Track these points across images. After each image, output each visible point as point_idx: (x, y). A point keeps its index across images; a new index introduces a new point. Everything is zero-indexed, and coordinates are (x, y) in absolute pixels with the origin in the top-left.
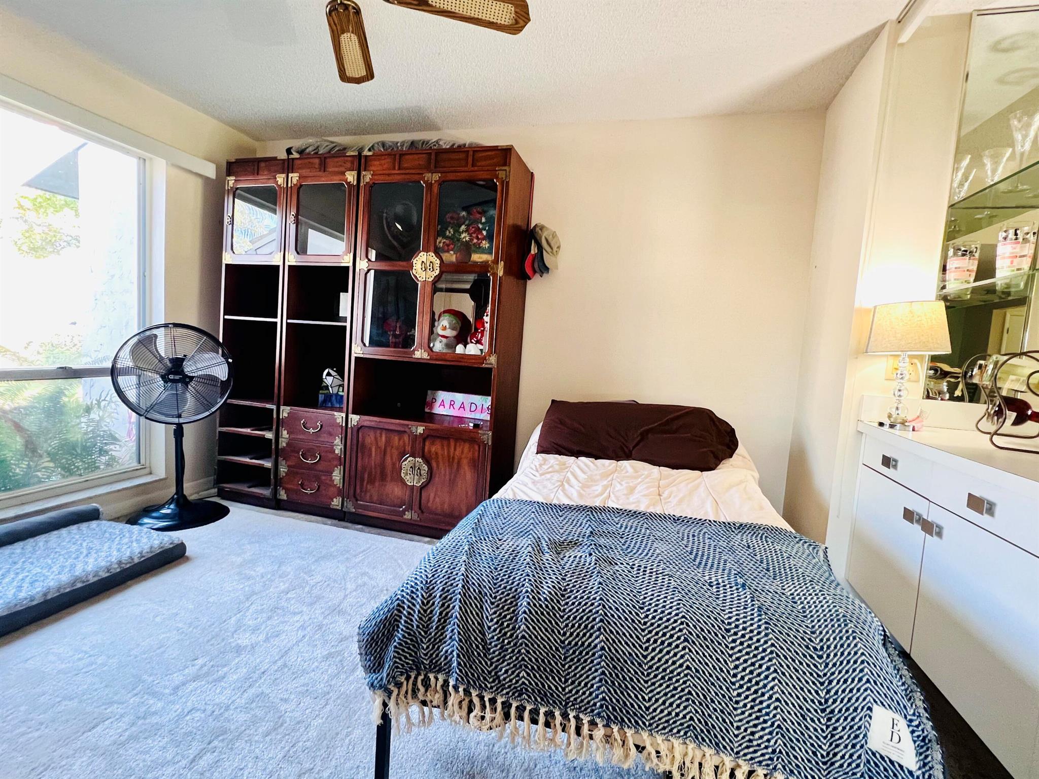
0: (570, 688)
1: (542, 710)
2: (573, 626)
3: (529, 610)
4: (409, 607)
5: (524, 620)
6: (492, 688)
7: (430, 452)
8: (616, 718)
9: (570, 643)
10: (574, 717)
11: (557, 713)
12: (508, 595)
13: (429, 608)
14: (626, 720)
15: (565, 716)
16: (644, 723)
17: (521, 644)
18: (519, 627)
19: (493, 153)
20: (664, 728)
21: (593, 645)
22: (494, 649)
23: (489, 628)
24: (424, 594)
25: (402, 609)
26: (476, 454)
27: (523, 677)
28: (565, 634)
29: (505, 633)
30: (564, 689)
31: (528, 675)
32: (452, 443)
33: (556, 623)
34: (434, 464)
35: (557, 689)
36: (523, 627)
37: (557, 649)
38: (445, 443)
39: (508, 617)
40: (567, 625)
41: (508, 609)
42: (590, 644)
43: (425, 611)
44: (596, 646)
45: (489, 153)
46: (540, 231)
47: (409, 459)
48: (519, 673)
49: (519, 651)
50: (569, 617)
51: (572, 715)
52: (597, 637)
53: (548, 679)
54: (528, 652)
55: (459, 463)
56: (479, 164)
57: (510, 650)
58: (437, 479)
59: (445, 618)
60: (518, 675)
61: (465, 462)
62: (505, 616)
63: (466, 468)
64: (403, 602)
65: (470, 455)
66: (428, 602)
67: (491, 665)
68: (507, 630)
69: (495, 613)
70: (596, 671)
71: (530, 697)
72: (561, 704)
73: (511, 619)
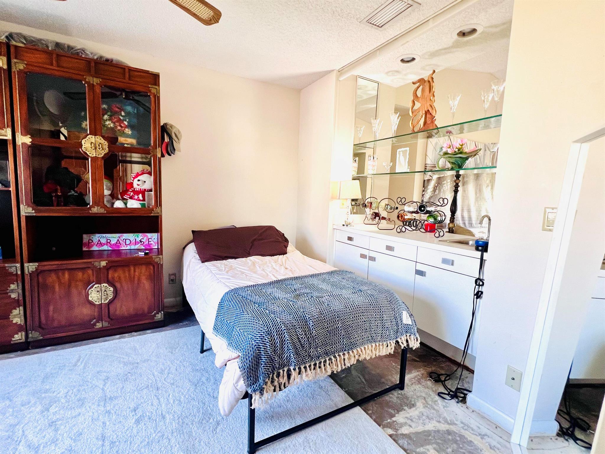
0: (334, 346)
1: (327, 359)
2: (330, 323)
3: (314, 324)
4: (263, 346)
5: (313, 329)
6: (308, 361)
7: (113, 278)
8: (350, 348)
9: (330, 330)
10: (338, 355)
11: (332, 358)
12: (303, 322)
13: (273, 342)
14: (353, 347)
15: (335, 357)
16: (357, 346)
17: (315, 339)
18: (313, 332)
19: (144, 74)
20: (362, 344)
21: (337, 327)
22: (307, 345)
23: (302, 338)
24: (269, 337)
25: (259, 349)
26: (152, 272)
27: (319, 350)
28: (328, 327)
29: (308, 337)
30: (332, 348)
31: (320, 349)
32: (132, 268)
33: (324, 325)
34: (118, 285)
35: (330, 349)
36: (314, 332)
37: (327, 334)
38: (126, 269)
39: (307, 330)
40: (327, 324)
41: (306, 327)
42: (336, 327)
43: (272, 344)
44: (339, 327)
45: (142, 74)
46: (170, 128)
47: (95, 286)
48: (317, 350)
49: (315, 341)
50: (327, 321)
51: (337, 355)
52: (338, 324)
53: (326, 347)
54: (318, 340)
55: (139, 279)
56: (133, 79)
57: (312, 343)
58: (121, 294)
59: (282, 342)
60: (317, 351)
61: (143, 278)
62: (306, 330)
63: (145, 282)
64: (259, 345)
65: (147, 273)
66: (272, 340)
67: (306, 352)
68: (308, 335)
69: (302, 331)
70: (341, 335)
71: (322, 357)
72: (332, 353)
73: (308, 331)
